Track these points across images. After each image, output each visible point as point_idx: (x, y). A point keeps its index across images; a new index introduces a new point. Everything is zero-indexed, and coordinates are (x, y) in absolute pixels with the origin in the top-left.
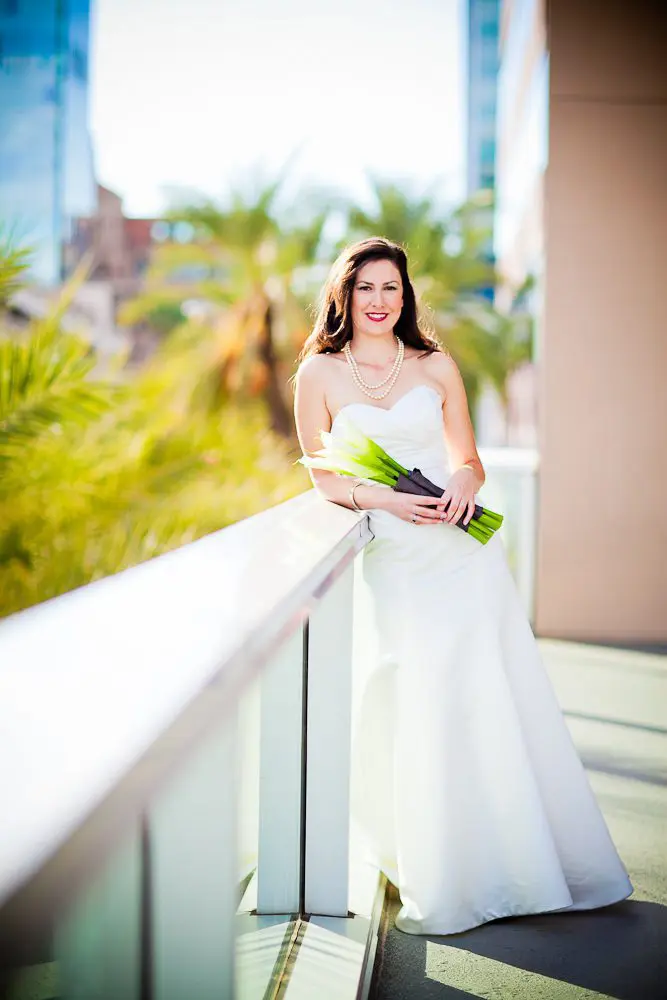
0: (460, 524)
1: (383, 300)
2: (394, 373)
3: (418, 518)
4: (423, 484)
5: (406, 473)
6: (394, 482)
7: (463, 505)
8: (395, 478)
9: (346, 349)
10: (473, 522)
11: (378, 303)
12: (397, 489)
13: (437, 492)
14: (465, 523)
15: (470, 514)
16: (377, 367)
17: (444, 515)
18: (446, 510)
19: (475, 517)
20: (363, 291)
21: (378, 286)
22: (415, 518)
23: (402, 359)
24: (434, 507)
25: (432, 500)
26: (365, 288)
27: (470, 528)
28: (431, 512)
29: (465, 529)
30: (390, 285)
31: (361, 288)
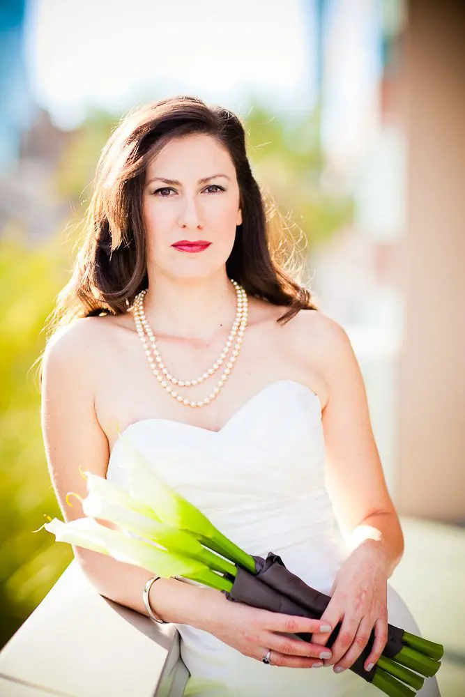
0: (358, 667)
1: (200, 212)
2: (229, 354)
3: (274, 657)
4: (284, 587)
5: (251, 564)
6: (228, 585)
7: (365, 632)
8: (229, 577)
9: (136, 308)
10: (385, 665)
11: (192, 219)
12: (231, 597)
13: (313, 604)
14: (369, 667)
15: (379, 647)
16: (196, 344)
17: (325, 654)
18: (330, 644)
19: (388, 653)
20: (160, 197)
21: (190, 187)
22: (268, 655)
23: (244, 324)
24: (306, 637)
25: (303, 624)
26: (163, 192)
27: (377, 677)
28: (302, 648)
29: (369, 677)
30: (213, 182)
31: (157, 192)
